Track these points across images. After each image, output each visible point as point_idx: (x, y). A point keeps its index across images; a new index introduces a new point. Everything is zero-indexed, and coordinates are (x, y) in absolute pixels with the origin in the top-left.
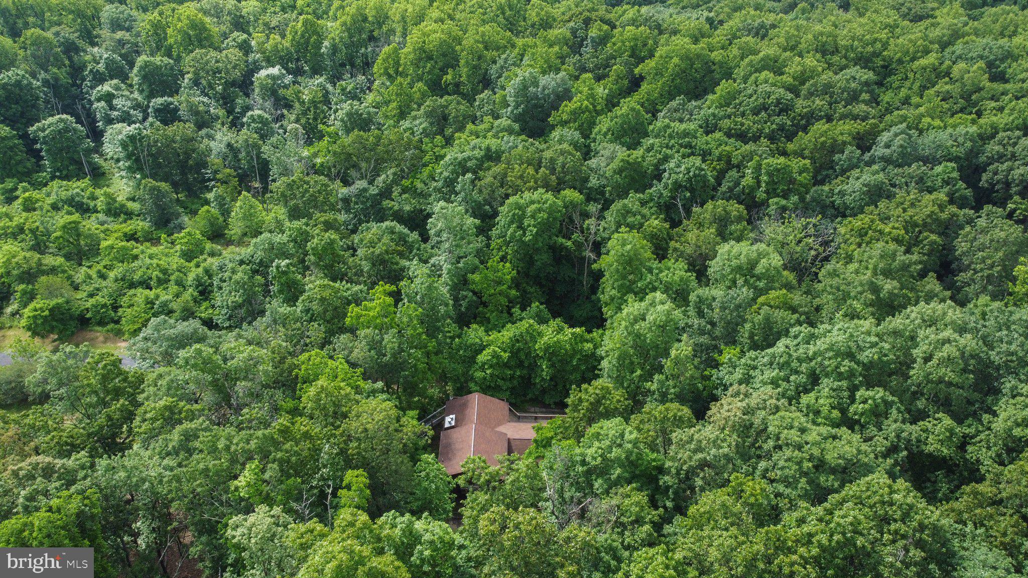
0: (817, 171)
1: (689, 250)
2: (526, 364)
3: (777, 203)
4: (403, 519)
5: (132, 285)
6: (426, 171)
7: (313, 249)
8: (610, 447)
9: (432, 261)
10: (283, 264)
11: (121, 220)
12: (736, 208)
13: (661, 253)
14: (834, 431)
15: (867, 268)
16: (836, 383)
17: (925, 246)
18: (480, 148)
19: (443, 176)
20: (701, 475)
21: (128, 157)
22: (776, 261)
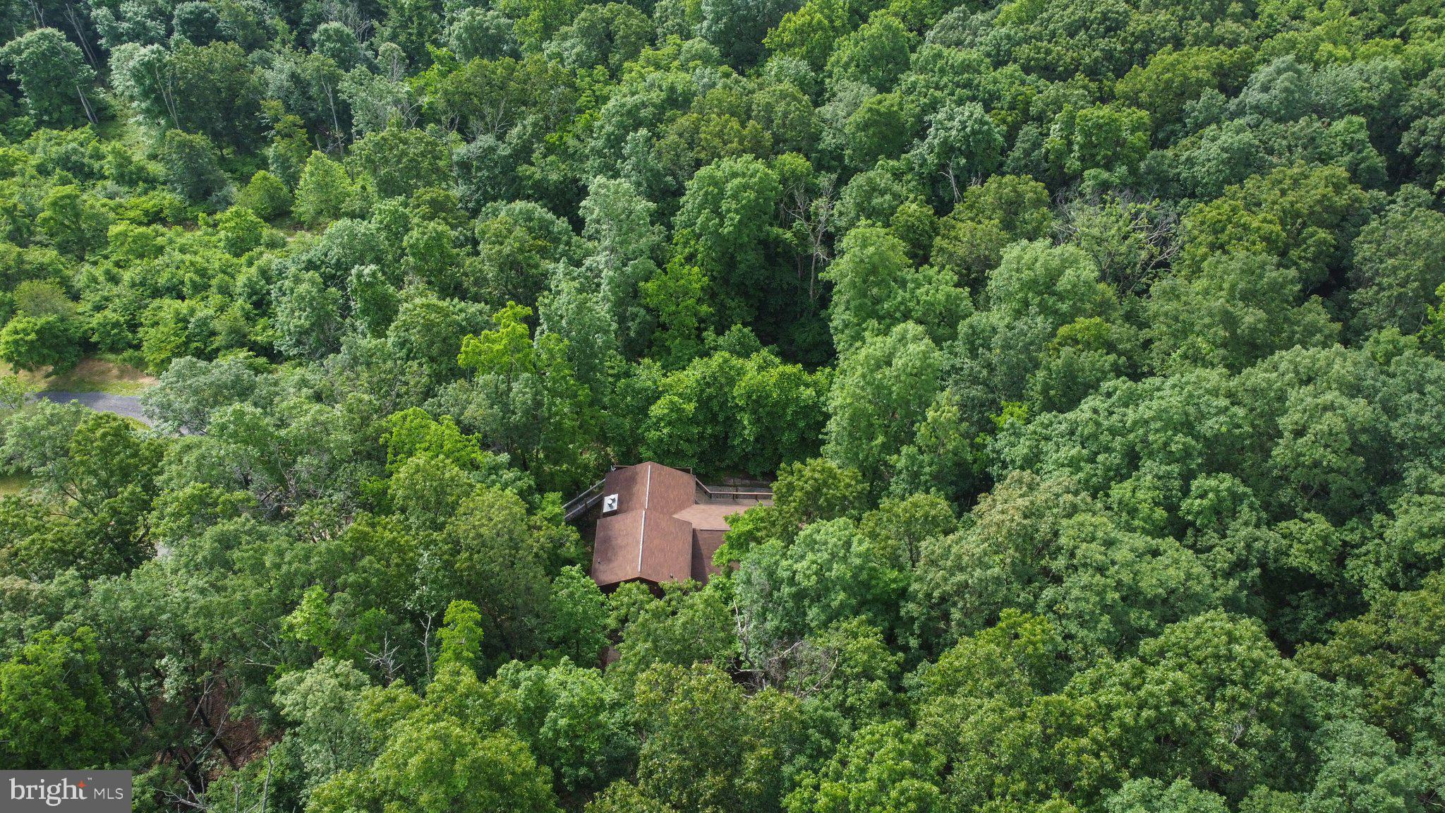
0: (1158, 126)
1: (961, 251)
2: (721, 419)
3: (1095, 177)
4: (527, 674)
5: (157, 293)
6: (582, 120)
7: (411, 246)
8: (830, 561)
9: (588, 262)
10: (367, 271)
11: (139, 190)
12: (1031, 187)
13: (920, 255)
14: (1154, 542)
15: (1221, 289)
16: (1164, 468)
17: (1308, 247)
18: (660, 87)
19: (604, 131)
20: (960, 605)
21: (146, 94)
22: (1089, 271)
